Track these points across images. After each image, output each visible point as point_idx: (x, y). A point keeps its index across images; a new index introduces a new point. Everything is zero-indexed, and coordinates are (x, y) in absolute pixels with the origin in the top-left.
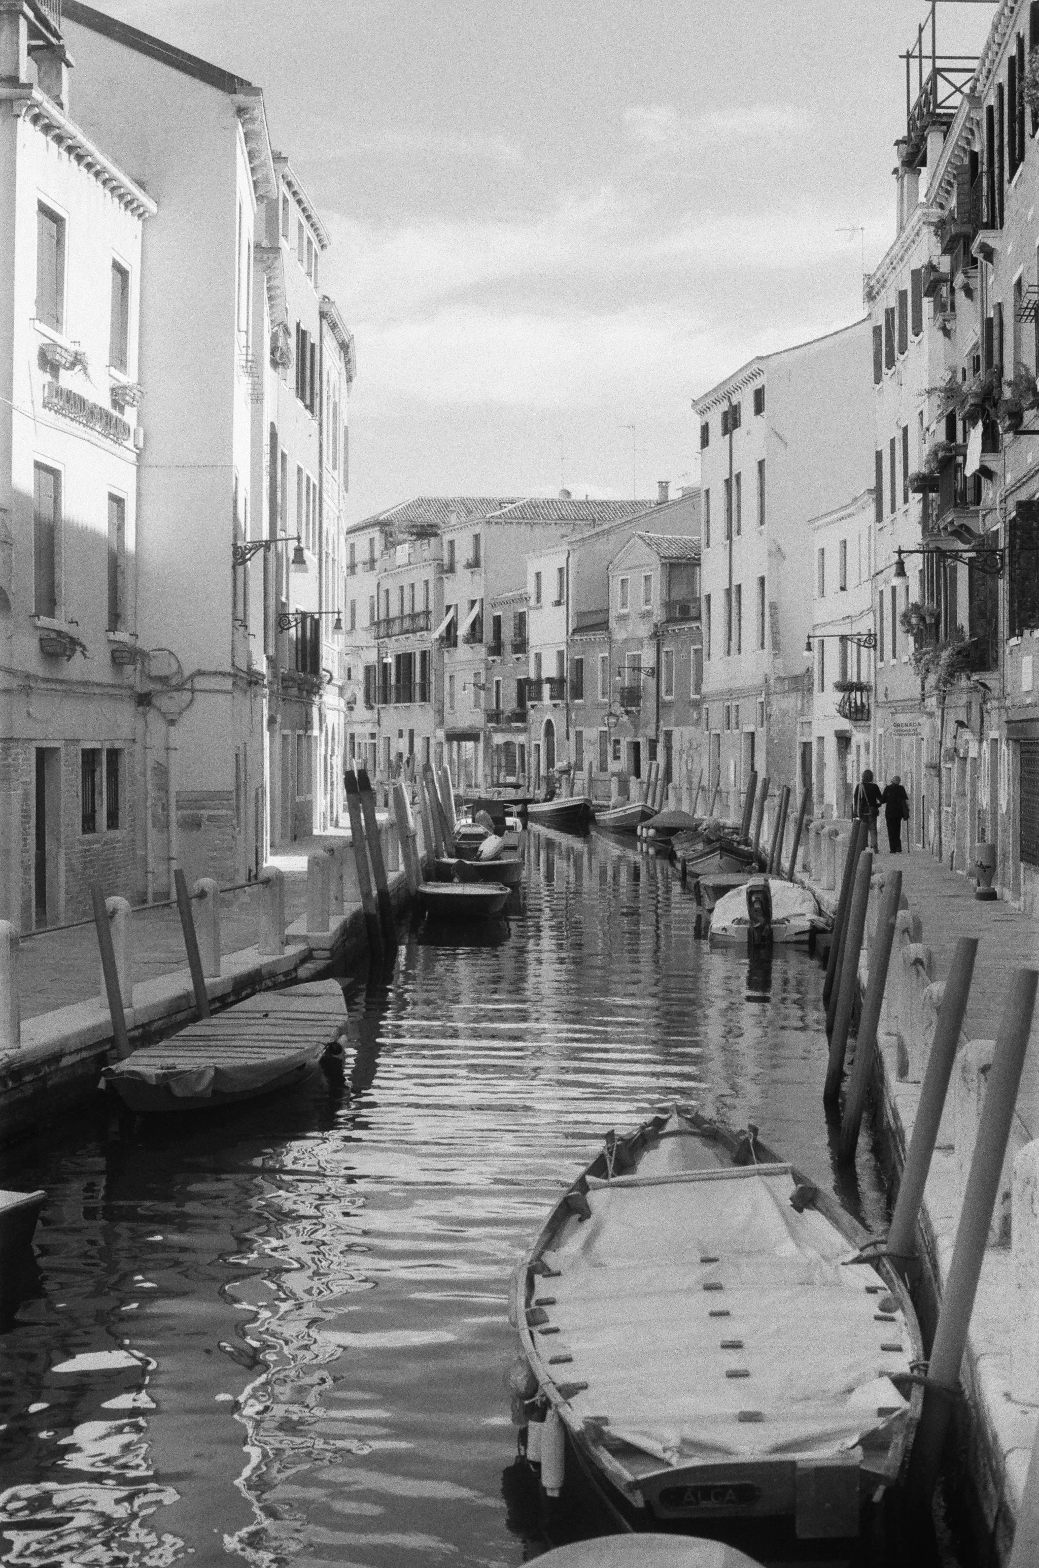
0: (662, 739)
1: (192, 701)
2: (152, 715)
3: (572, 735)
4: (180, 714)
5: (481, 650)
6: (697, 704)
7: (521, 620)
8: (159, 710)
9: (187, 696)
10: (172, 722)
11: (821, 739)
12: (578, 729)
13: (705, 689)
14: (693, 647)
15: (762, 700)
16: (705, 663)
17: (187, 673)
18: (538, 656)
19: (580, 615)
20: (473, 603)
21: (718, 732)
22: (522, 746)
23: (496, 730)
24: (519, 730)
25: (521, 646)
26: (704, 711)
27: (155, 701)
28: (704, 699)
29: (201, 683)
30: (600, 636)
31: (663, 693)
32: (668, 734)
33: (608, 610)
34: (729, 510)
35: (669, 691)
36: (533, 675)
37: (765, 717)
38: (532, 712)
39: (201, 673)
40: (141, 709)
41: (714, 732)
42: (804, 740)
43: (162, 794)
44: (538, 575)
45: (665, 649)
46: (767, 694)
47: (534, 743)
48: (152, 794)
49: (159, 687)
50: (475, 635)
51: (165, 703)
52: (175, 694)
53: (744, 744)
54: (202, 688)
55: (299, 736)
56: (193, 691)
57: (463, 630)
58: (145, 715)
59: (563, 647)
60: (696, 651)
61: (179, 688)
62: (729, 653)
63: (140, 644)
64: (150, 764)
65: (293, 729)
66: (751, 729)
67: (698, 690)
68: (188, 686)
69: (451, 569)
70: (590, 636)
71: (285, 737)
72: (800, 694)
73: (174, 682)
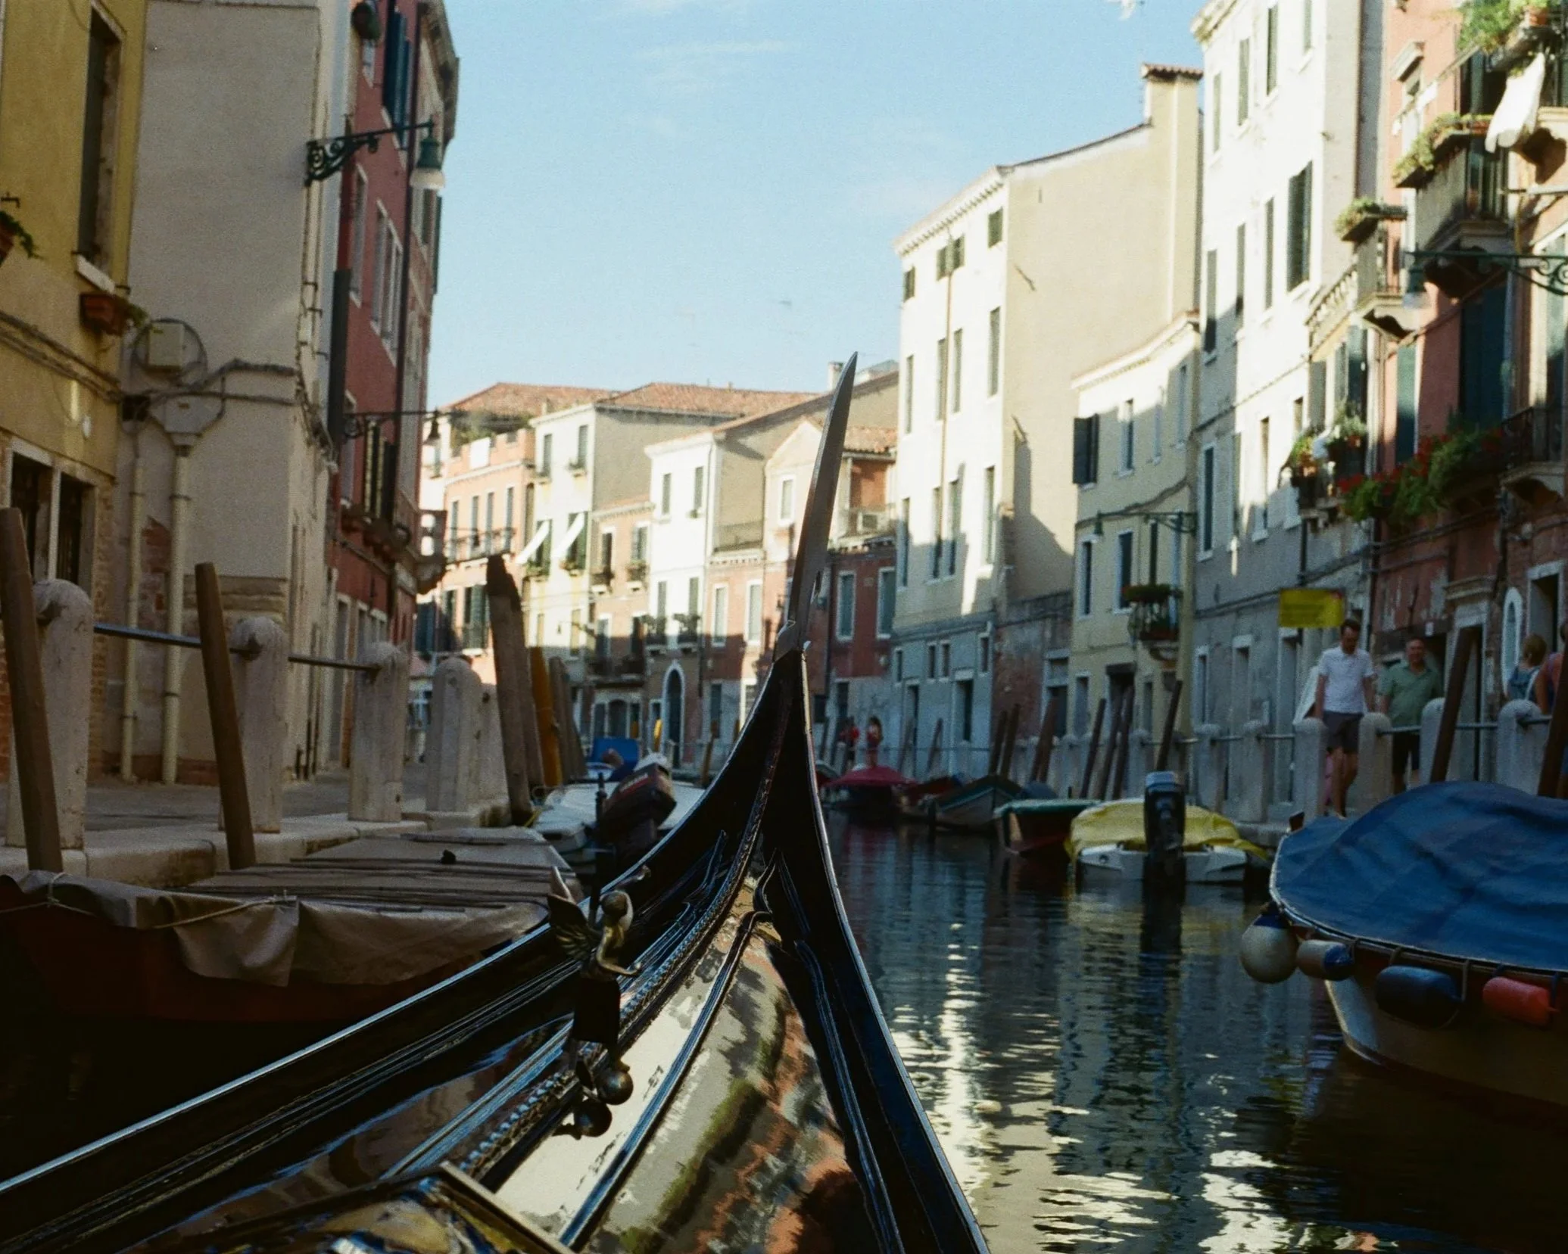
0: (833, 694)
1: (220, 415)
2: (148, 441)
3: (707, 690)
4: (199, 435)
5: (584, 579)
6: (885, 648)
7: (640, 539)
8: (161, 426)
9: (212, 406)
10: (184, 450)
11: (1083, 681)
12: (716, 682)
13: (897, 625)
14: (882, 570)
15: (986, 634)
16: (900, 590)
17: (215, 363)
18: (662, 587)
19: (723, 529)
20: (573, 517)
21: (916, 682)
22: (635, 707)
23: (600, 686)
24: (633, 686)
25: (638, 572)
26: (895, 658)
27: (156, 412)
28: (896, 640)
29: (236, 384)
30: (753, 554)
31: (837, 633)
32: (843, 688)
33: (762, 522)
34: (942, 383)
35: (845, 630)
36: (654, 613)
37: (991, 657)
38: (651, 661)
39: (238, 367)
40: (128, 425)
41: (909, 683)
42: (1056, 682)
43: (158, 579)
44: (667, 477)
45: (843, 573)
46: (996, 627)
47: (653, 701)
48: (138, 574)
49: (161, 386)
50: (575, 558)
51: (173, 415)
52: (191, 400)
53: (955, 696)
54: (241, 392)
55: (361, 612)
56: (223, 397)
57: (558, 553)
58: (133, 435)
59: (699, 574)
60: (885, 574)
61: (197, 391)
62: (936, 574)
63: (132, 299)
64: (139, 525)
65: (355, 597)
66: (965, 675)
67: (887, 627)
68: (216, 387)
69: (546, 473)
70: (739, 555)
71: (341, 605)
72: (1049, 622)
73: (190, 379)
